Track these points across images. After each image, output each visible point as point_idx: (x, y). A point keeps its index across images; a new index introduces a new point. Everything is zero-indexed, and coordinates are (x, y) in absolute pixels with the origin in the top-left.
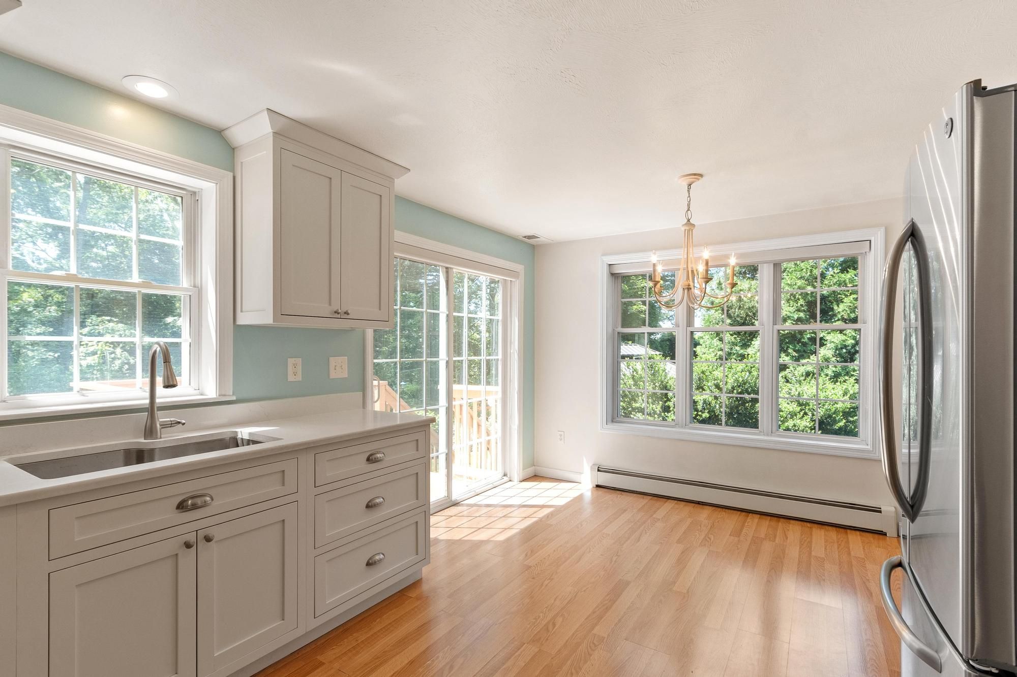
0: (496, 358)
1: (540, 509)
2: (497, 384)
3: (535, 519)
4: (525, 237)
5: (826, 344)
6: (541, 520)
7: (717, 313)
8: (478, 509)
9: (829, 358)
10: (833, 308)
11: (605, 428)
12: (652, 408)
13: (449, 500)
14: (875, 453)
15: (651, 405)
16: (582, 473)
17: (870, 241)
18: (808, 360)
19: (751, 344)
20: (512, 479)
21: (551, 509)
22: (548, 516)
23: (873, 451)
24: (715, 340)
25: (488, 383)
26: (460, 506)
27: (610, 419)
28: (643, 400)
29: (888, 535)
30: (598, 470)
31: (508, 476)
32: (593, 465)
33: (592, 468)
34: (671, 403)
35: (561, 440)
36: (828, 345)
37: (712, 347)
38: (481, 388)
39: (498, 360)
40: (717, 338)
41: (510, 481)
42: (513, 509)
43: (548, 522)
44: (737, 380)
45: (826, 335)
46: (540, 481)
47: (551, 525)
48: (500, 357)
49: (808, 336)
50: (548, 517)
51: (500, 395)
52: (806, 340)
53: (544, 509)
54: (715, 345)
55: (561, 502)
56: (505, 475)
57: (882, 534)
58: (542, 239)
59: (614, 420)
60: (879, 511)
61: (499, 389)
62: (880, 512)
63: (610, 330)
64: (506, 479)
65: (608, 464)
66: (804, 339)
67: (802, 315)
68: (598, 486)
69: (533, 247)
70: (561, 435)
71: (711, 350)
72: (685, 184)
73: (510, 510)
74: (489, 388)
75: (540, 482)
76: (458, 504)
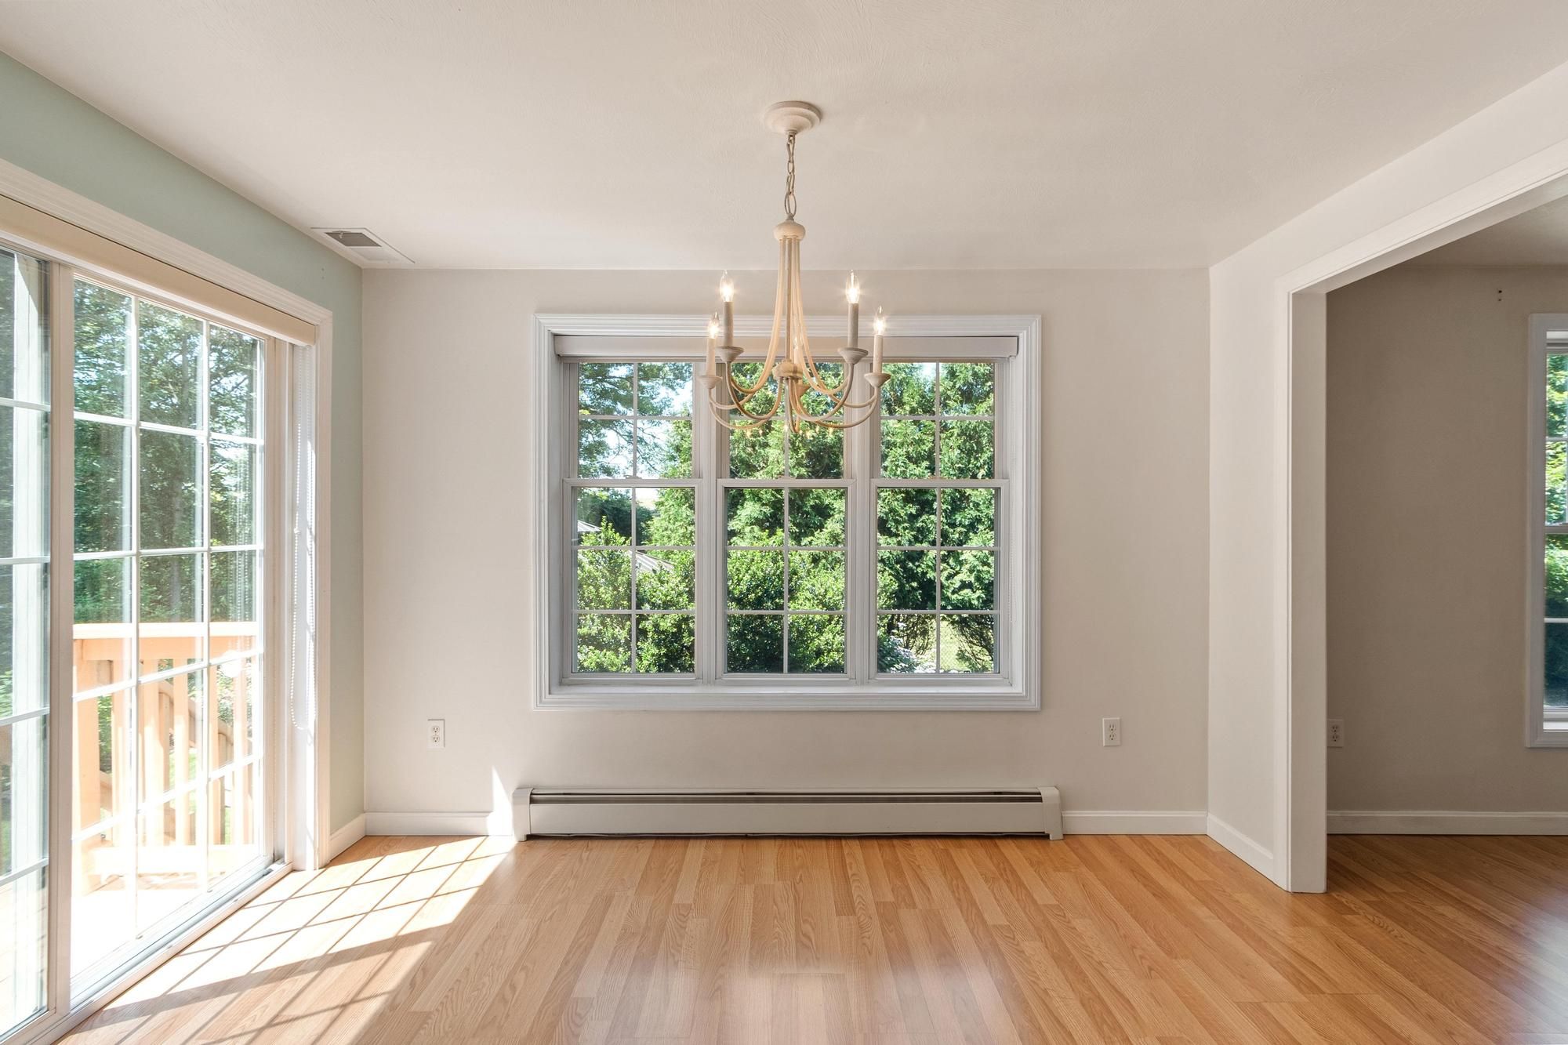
0: (247, 548)
1: (385, 956)
2: (248, 615)
3: (373, 1006)
4: (334, 235)
5: (833, 515)
6: (393, 1006)
7: (685, 464)
8: (175, 1017)
9: (838, 535)
10: (839, 463)
11: (545, 703)
12: (613, 635)
13: (57, 1017)
14: (1030, 700)
15: (610, 629)
16: (489, 812)
17: (1018, 337)
18: (811, 538)
19: (736, 514)
20: (298, 866)
21: (422, 948)
22: (415, 981)
23: (1026, 697)
24: (684, 507)
25: (220, 612)
26: (103, 1023)
27: (556, 680)
28: (593, 620)
29: (1051, 838)
30: (532, 801)
31: (286, 858)
32: (518, 789)
33: (516, 799)
34: (647, 623)
35: (436, 739)
36: (836, 516)
37: (679, 518)
38: (196, 629)
39: (251, 554)
40: (687, 505)
41: (293, 870)
42: (302, 980)
43: (416, 1007)
44: (754, 575)
45: (832, 502)
46: (383, 853)
47: (428, 1015)
48: (259, 545)
49: (812, 503)
50: (413, 984)
51: (259, 648)
52: (808, 509)
53: (402, 951)
54: (684, 516)
55: (445, 912)
56: (276, 858)
57: (1044, 836)
58: (385, 249)
59: (565, 681)
60: (1036, 798)
61: (255, 628)
62: (1040, 800)
63: (556, 481)
64: (277, 868)
65: (552, 780)
66: (806, 507)
67: (803, 471)
68: (530, 837)
69: (359, 274)
70: (436, 730)
71: (678, 524)
72: (783, 130)
73: (290, 986)
74: (221, 628)
75: (381, 855)
76: (97, 1019)
